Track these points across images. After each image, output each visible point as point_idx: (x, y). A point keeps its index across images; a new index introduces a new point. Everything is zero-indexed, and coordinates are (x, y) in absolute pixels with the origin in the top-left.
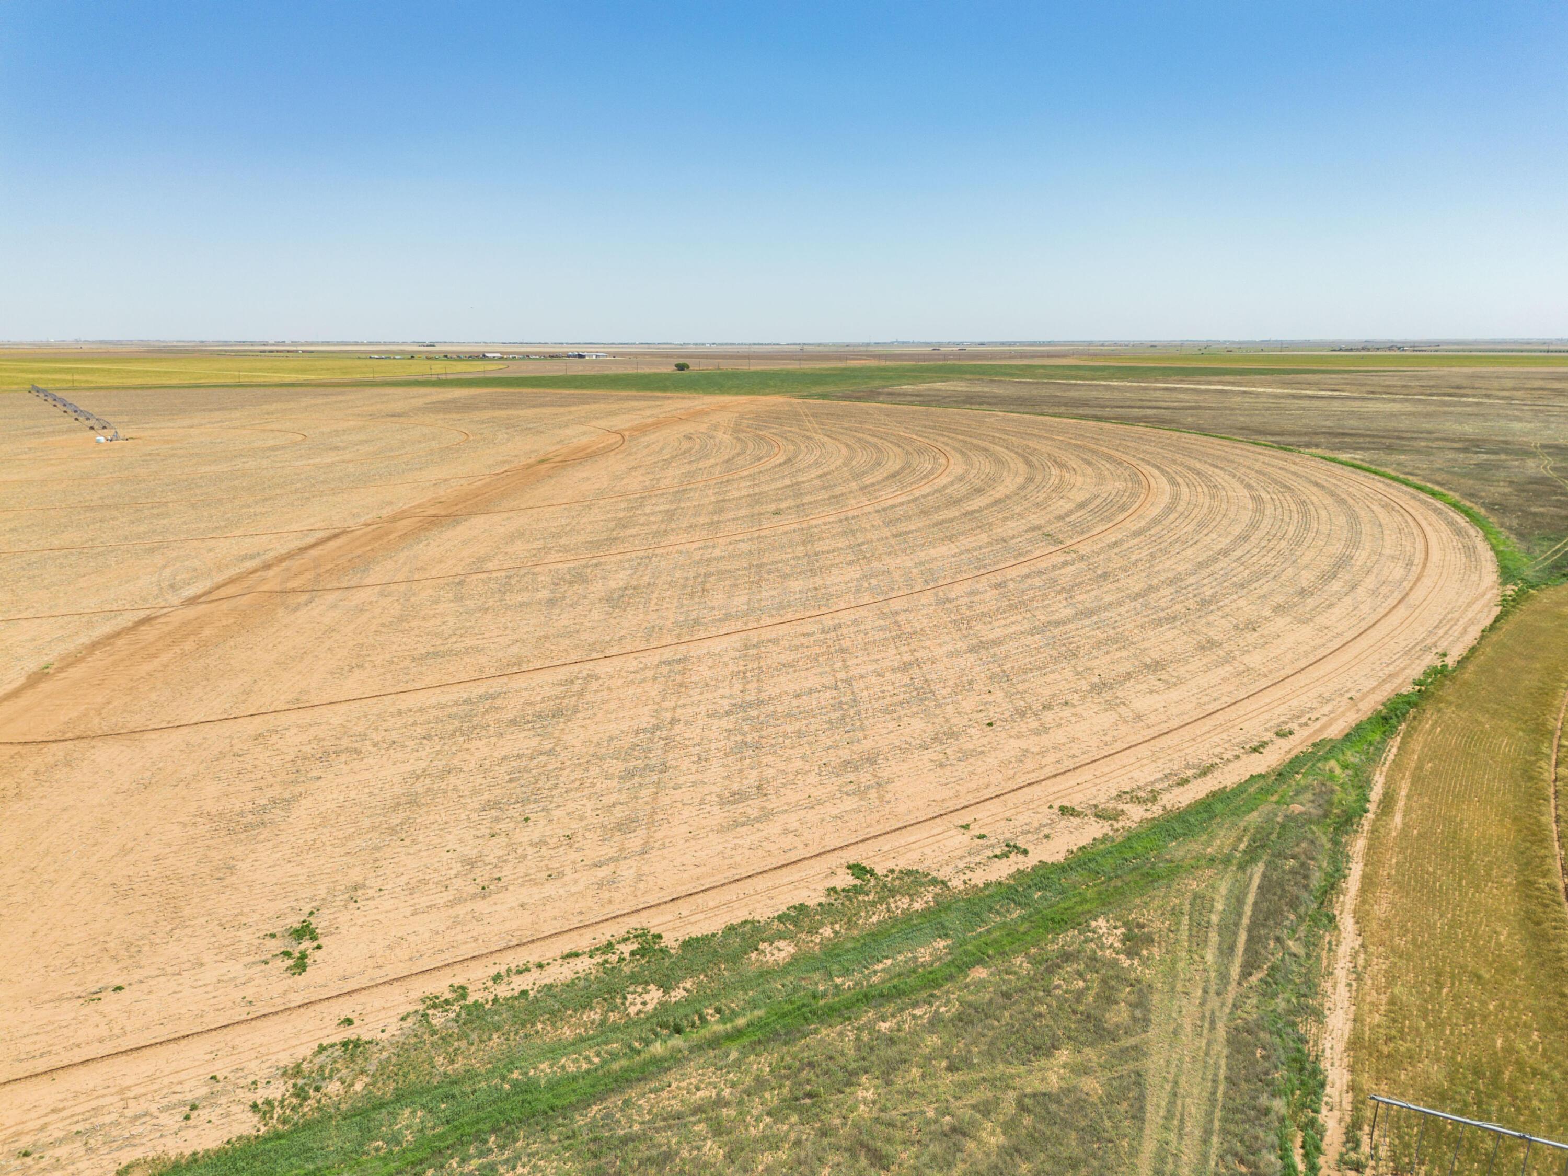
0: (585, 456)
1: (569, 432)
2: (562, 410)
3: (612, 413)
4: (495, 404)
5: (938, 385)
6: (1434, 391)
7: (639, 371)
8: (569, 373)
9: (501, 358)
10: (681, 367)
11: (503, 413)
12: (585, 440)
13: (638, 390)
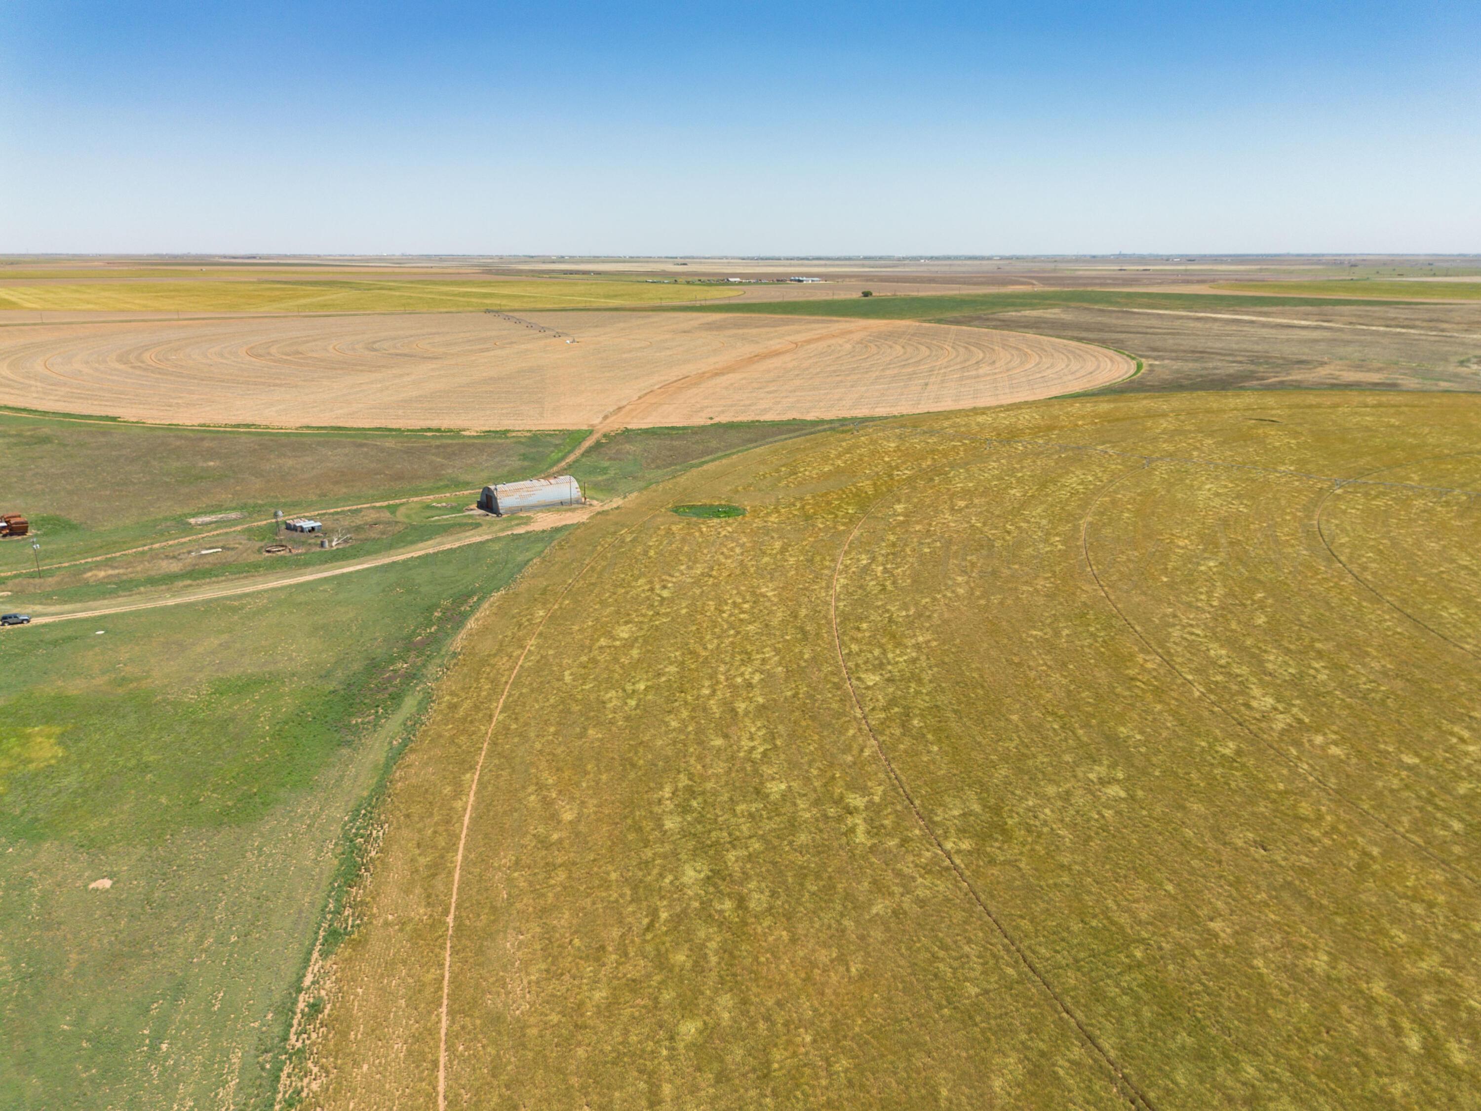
0: (777, 354)
1: (771, 342)
2: (772, 329)
3: (798, 332)
4: (736, 325)
5: (1027, 313)
6: (1393, 323)
7: (836, 297)
8: (786, 299)
9: (740, 283)
10: (866, 294)
11: (741, 331)
12: (778, 347)
13: (823, 315)
